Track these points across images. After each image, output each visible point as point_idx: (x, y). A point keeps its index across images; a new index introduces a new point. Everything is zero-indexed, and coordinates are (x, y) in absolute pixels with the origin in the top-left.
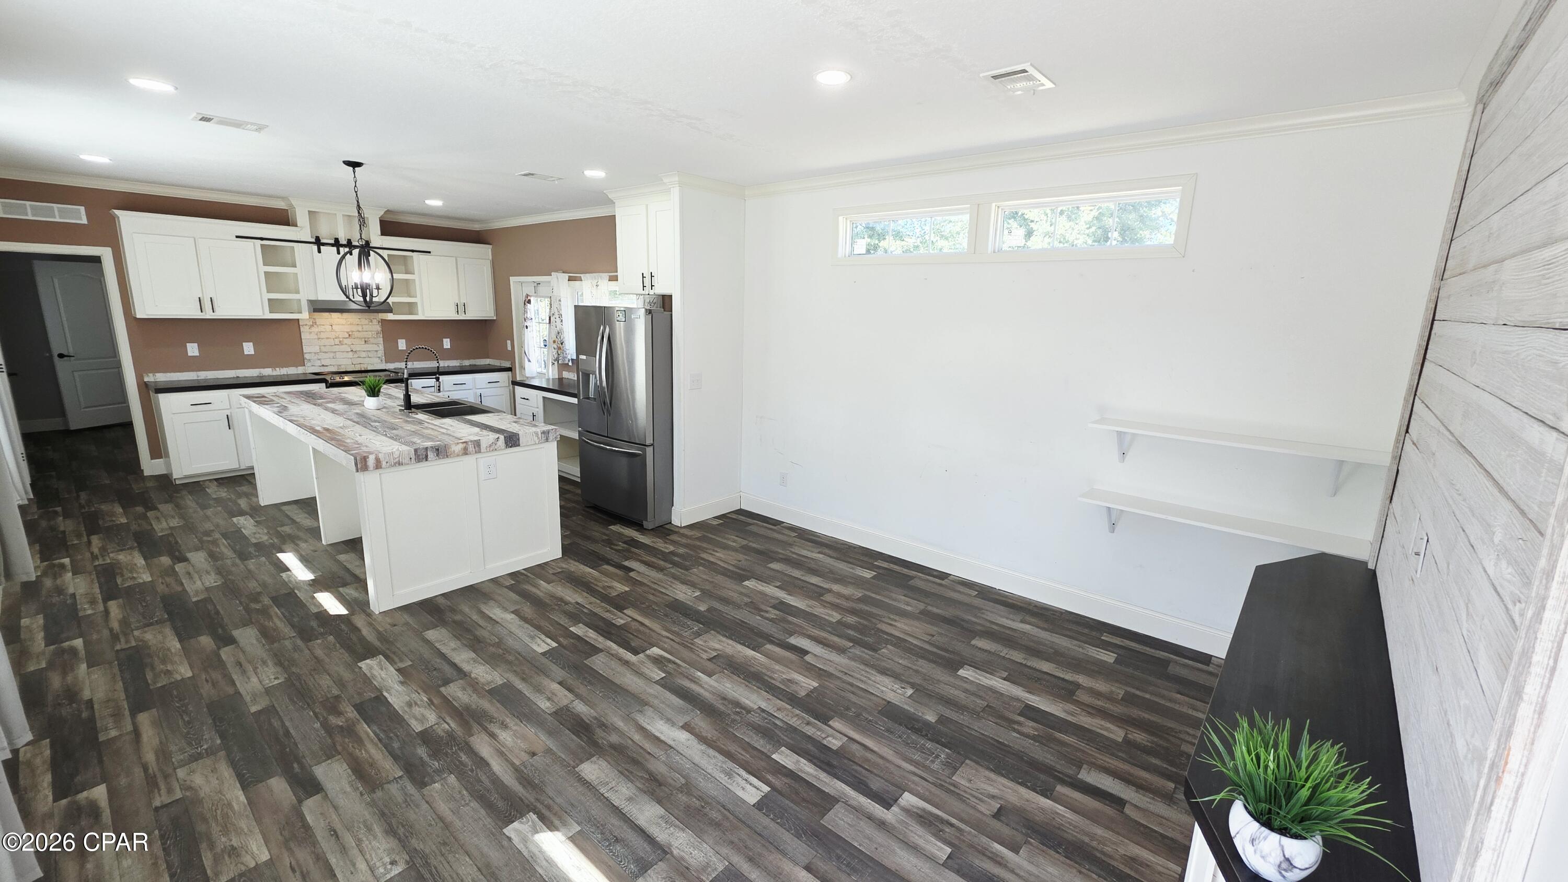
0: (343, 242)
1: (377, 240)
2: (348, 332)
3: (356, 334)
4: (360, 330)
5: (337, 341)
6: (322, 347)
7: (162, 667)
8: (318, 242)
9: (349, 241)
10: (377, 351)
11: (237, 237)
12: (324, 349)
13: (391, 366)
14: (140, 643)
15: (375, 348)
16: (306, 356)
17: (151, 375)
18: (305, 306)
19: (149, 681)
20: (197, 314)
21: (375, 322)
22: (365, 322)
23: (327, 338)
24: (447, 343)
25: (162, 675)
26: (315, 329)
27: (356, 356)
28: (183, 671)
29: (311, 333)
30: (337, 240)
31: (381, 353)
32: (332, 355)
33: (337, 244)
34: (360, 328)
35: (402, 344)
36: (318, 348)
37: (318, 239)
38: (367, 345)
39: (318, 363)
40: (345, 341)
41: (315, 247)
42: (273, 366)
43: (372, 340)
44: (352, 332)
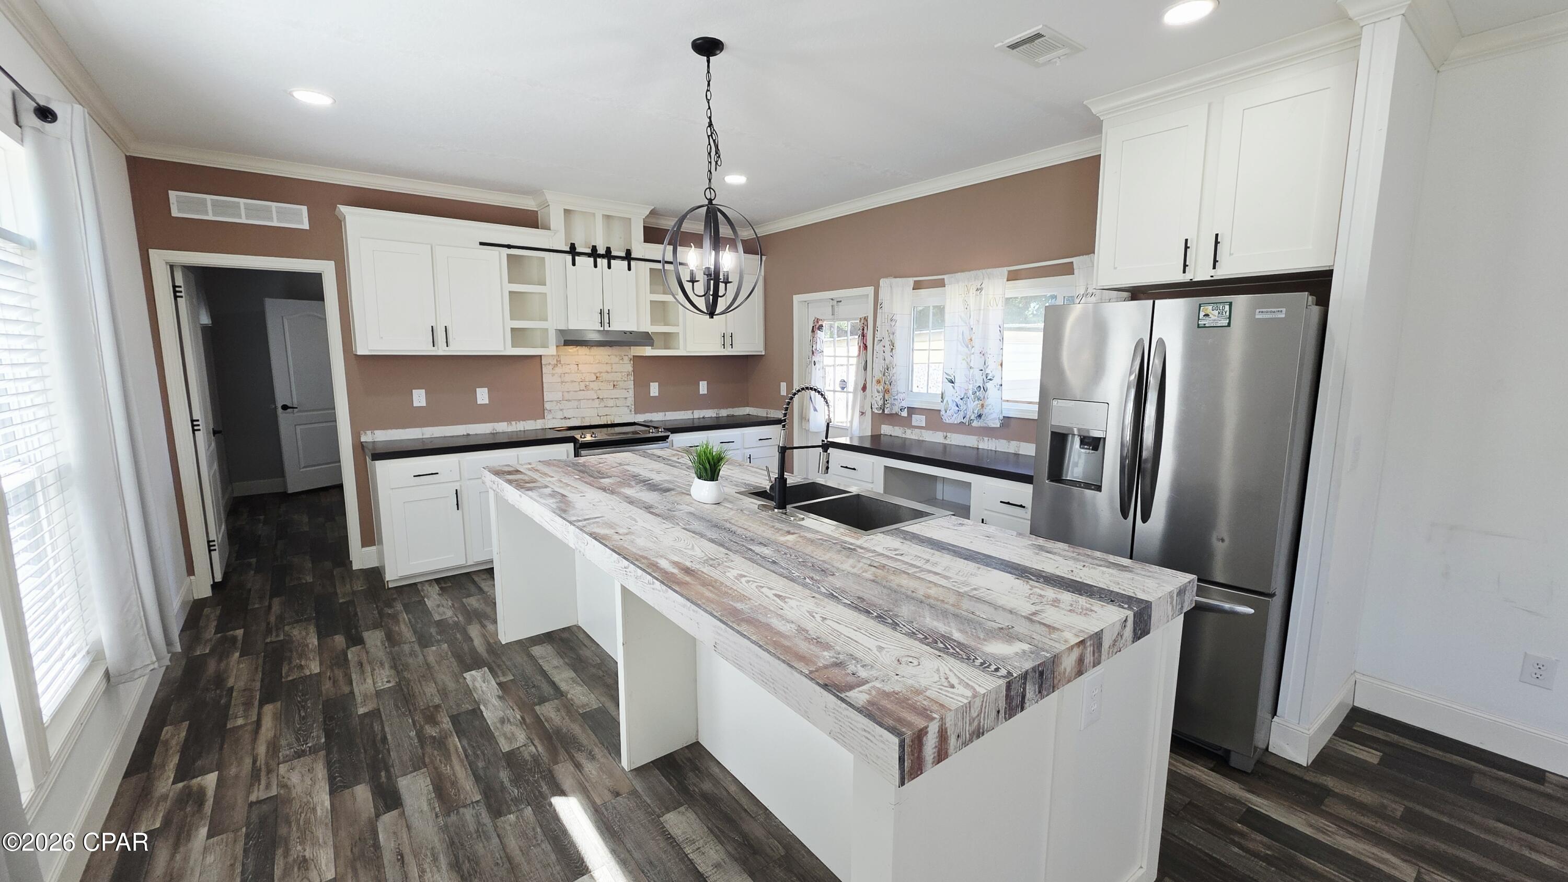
0: (601, 251)
1: (640, 249)
2: (595, 374)
3: (605, 376)
4: (609, 371)
5: (582, 386)
6: (566, 394)
8: (573, 251)
9: (608, 250)
10: (626, 398)
11: (481, 244)
12: (567, 396)
13: (640, 418)
15: (624, 394)
16: (547, 406)
17: (369, 432)
18: (552, 338)
20: (427, 350)
21: (626, 358)
22: (614, 359)
23: (572, 382)
24: (703, 387)
26: (559, 370)
27: (602, 404)
29: (553, 375)
30: (594, 248)
31: (631, 401)
32: (575, 404)
33: (594, 254)
34: (608, 368)
35: (654, 389)
36: (560, 394)
37: (573, 246)
38: (615, 391)
39: (560, 415)
40: (592, 385)
41: (569, 258)
42: (508, 419)
43: (621, 384)
44: (601, 373)
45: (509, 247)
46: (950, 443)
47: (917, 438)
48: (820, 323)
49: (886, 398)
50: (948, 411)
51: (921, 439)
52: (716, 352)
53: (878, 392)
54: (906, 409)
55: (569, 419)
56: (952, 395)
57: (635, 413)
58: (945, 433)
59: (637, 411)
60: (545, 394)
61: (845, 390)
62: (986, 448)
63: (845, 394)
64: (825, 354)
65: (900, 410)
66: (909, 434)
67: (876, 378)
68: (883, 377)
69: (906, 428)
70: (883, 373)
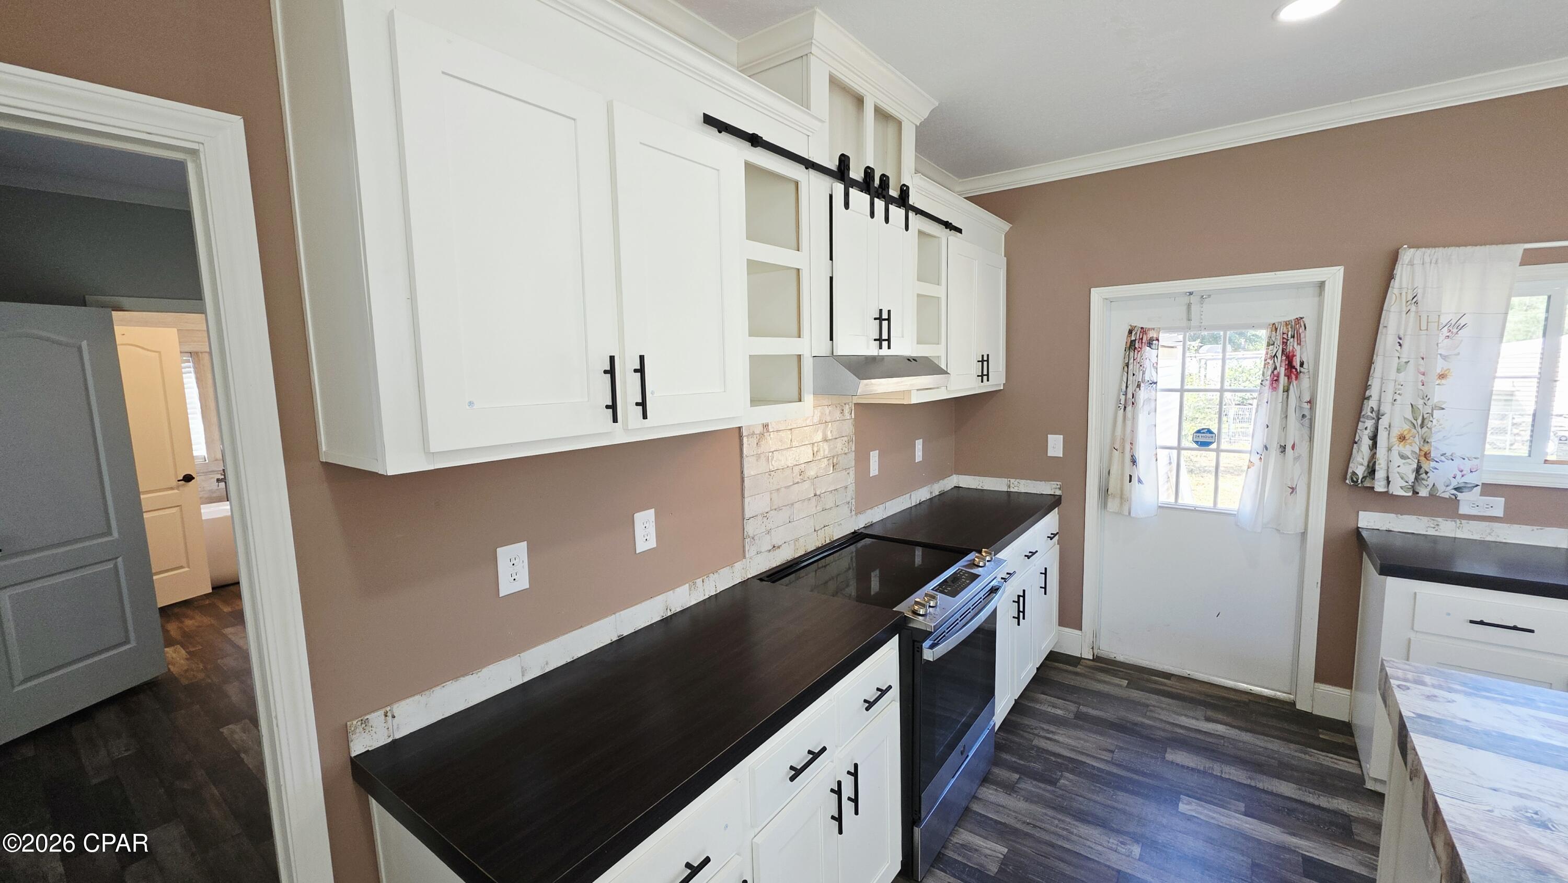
45: (755, 140)
47: (1476, 538)
48: (1152, 334)
49: (1425, 466)
51: (1490, 538)
52: (971, 389)
53: (1403, 457)
54: (1482, 487)
55: (779, 547)
57: (856, 514)
59: (859, 511)
60: (747, 500)
61: (1214, 446)
63: (1214, 454)
64: (1159, 386)
65: (1456, 489)
66: (1447, 529)
67: (1395, 432)
68: (1414, 431)
69: (1440, 519)
70: (1414, 422)
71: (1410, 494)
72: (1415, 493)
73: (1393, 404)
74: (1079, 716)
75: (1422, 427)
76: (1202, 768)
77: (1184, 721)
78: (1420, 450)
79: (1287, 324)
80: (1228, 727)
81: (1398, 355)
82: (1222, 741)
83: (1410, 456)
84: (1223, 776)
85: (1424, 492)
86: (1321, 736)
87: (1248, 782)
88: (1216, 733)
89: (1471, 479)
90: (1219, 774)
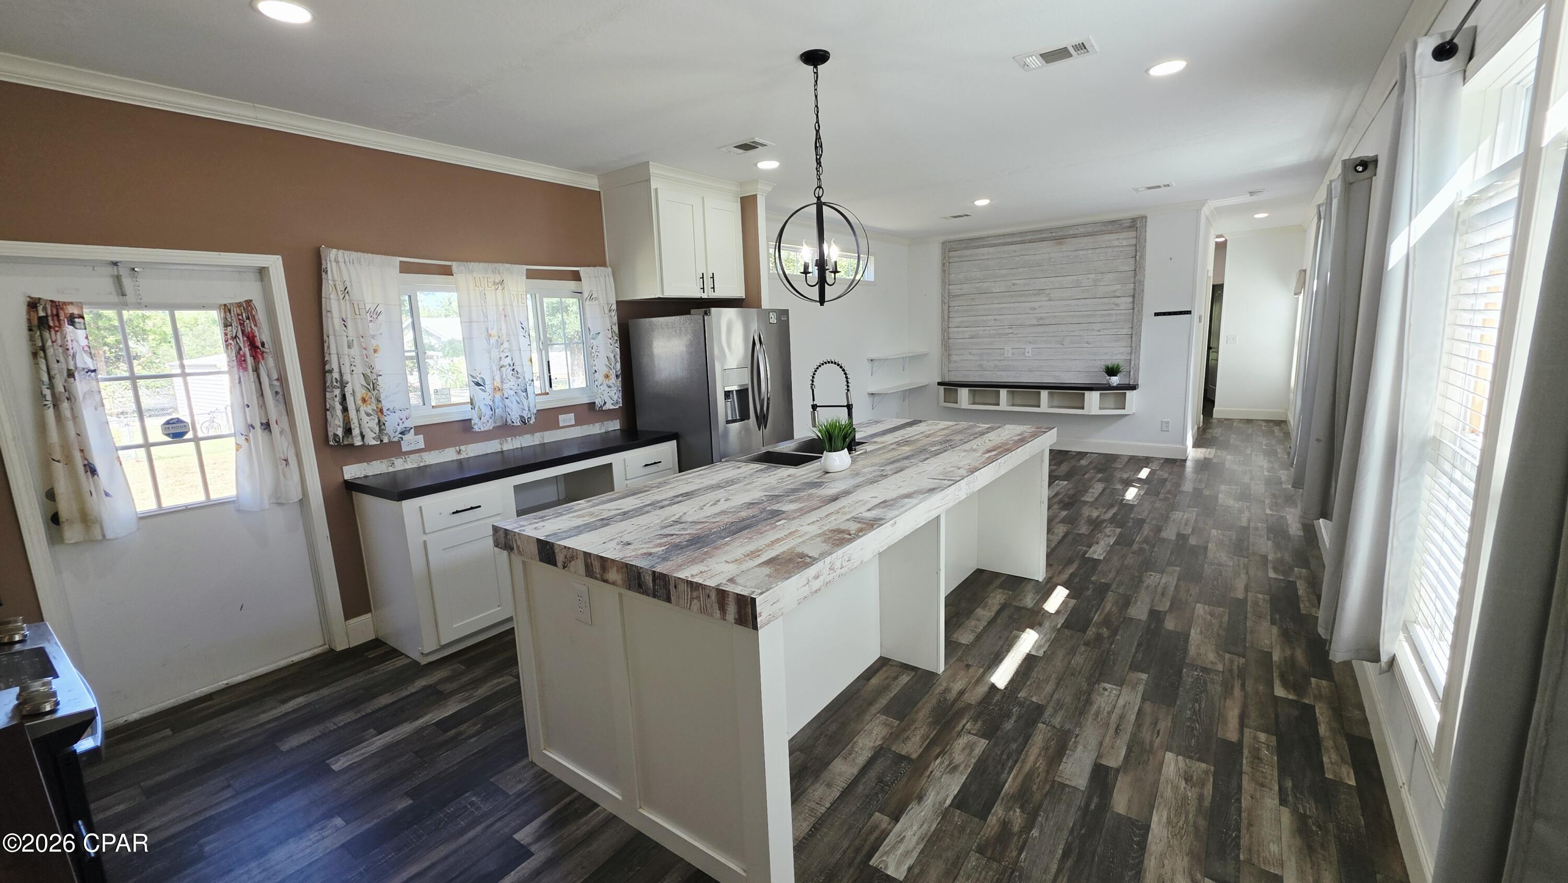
7: (1214, 621)
14: (1221, 653)
19: (1227, 615)
25: (1216, 615)
28: (1201, 610)
46: (466, 456)
47: (415, 466)
49: (382, 420)
50: (483, 418)
51: (422, 464)
53: (368, 415)
54: (413, 429)
56: (484, 398)
58: (458, 448)
61: (189, 435)
62: (511, 448)
64: (99, 374)
65: (401, 433)
66: (400, 465)
67: (359, 396)
68: (369, 393)
69: (393, 459)
70: (368, 387)
71: (379, 443)
72: (382, 441)
73: (352, 374)
74: (149, 793)
75: (374, 390)
76: (319, 734)
77: (264, 717)
78: (377, 408)
79: (239, 305)
80: (305, 696)
81: (346, 334)
82: (312, 707)
83: (372, 414)
84: (339, 725)
85: (386, 440)
86: (370, 657)
87: (359, 715)
88: (300, 706)
89: (409, 424)
90: (336, 727)
